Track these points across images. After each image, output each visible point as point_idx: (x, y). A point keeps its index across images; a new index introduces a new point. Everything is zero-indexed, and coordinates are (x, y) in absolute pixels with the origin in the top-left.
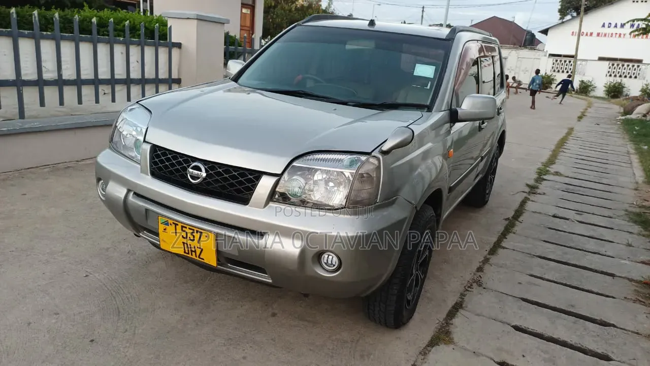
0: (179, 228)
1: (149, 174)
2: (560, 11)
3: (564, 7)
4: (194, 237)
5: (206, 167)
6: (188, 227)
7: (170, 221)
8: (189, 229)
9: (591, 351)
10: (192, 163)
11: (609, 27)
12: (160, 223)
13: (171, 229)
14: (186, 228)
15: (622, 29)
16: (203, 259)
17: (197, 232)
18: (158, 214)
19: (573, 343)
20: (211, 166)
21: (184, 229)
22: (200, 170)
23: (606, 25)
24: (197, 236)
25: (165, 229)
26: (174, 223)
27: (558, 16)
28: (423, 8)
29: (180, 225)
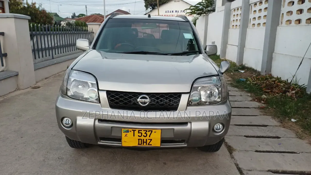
0: (136, 132)
1: (109, 107)
2: (145, 6)
3: (147, 5)
4: (147, 134)
5: (149, 96)
6: (143, 130)
7: (130, 130)
8: (144, 131)
9: (272, 137)
10: (139, 96)
11: (168, 12)
12: (122, 132)
13: (130, 134)
14: (142, 131)
15: (173, 13)
16: (151, 145)
17: (149, 131)
18: (122, 128)
19: (265, 136)
20: (151, 95)
21: (140, 132)
22: (146, 98)
23: (167, 12)
24: (148, 133)
25: (126, 135)
26: (132, 130)
27: (145, 8)
28: (86, 6)
29: (137, 130)
